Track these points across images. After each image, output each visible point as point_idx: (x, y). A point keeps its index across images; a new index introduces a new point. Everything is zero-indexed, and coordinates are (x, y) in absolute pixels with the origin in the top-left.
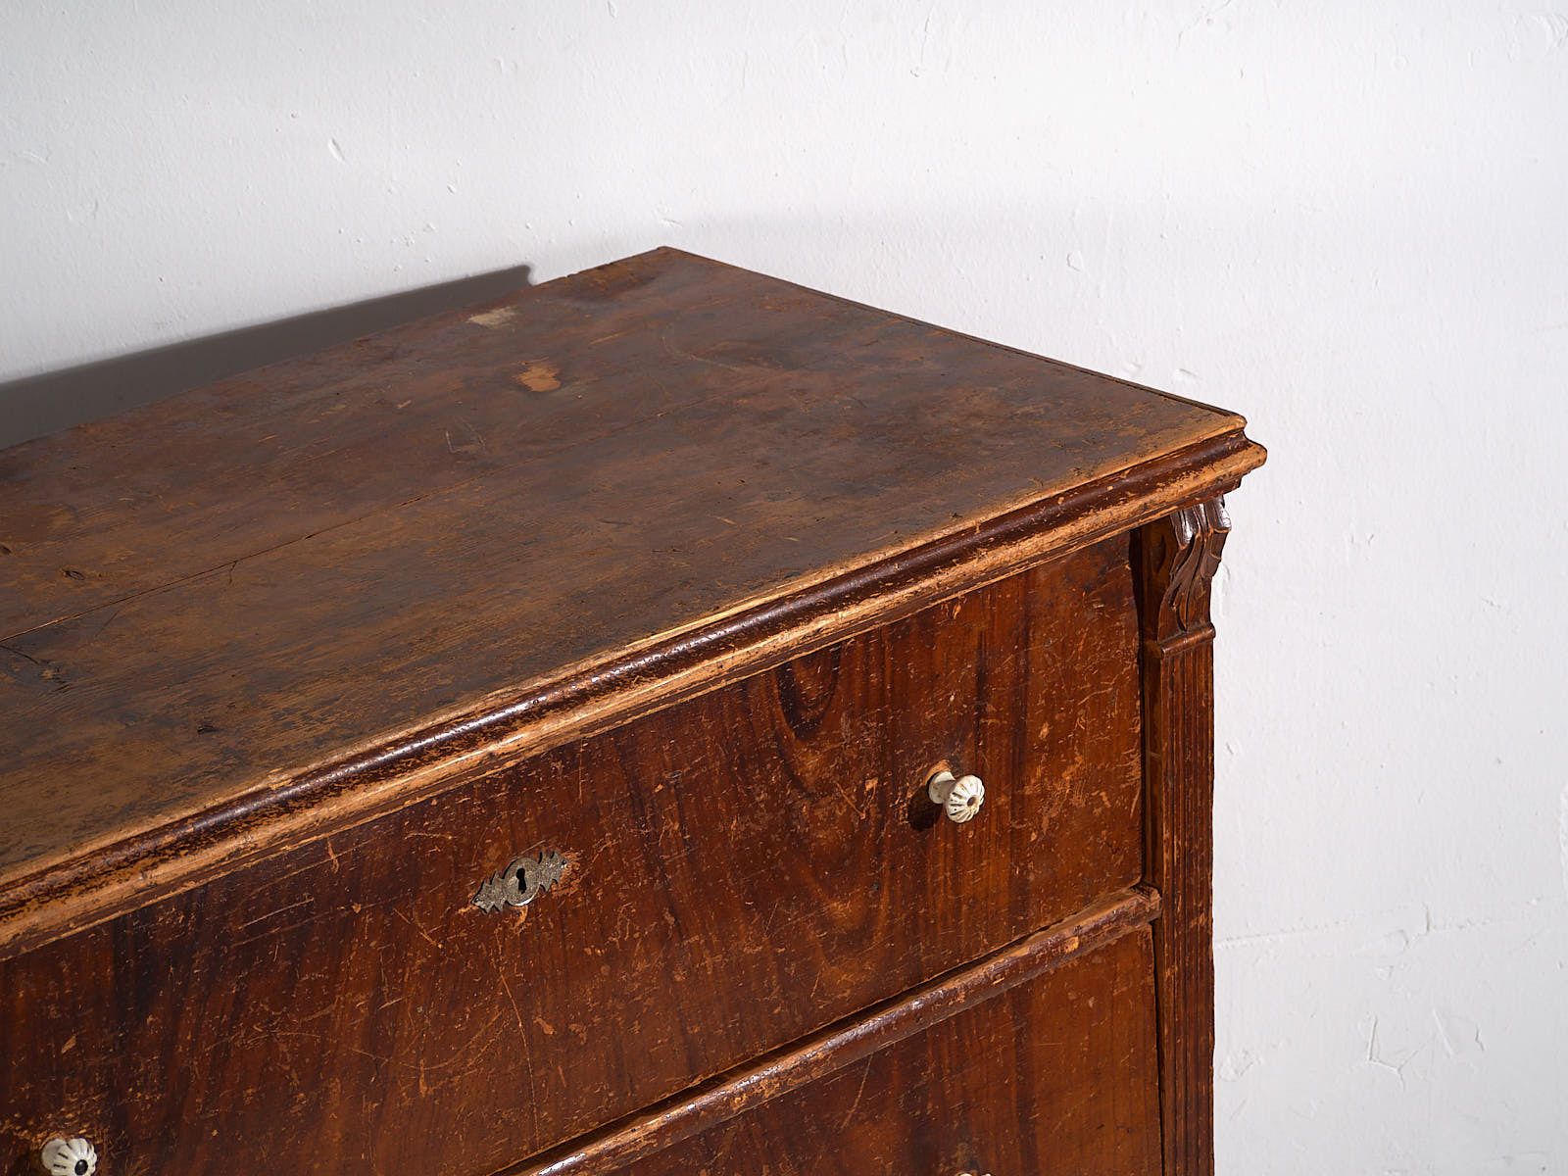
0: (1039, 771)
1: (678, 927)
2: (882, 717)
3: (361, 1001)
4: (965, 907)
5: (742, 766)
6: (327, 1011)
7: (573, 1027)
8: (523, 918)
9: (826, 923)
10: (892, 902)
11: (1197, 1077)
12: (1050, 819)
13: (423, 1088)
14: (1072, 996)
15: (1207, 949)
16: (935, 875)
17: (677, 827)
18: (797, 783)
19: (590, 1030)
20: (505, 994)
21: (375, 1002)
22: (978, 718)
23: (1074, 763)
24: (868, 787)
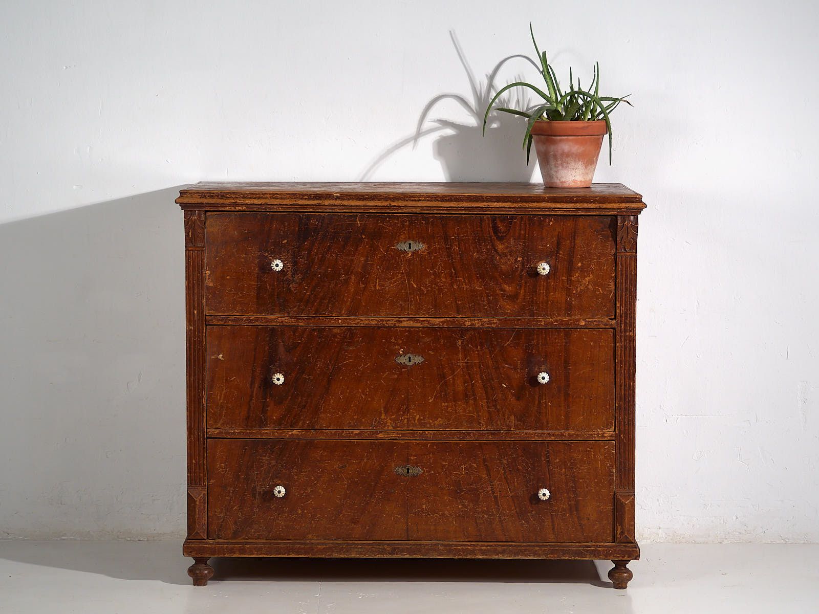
0: (577, 275)
1: (455, 274)
2: (524, 243)
3: (362, 259)
4: (549, 302)
5: (479, 240)
6: (353, 258)
7: (422, 288)
8: (410, 255)
9: (502, 290)
10: (525, 291)
11: (629, 379)
12: (580, 289)
13: (377, 287)
14: (585, 339)
15: (633, 344)
16: (540, 290)
17: (457, 249)
18: (496, 251)
19: (427, 291)
20: (402, 272)
21: (366, 261)
22: (557, 253)
23: (589, 277)
24: (518, 259)
